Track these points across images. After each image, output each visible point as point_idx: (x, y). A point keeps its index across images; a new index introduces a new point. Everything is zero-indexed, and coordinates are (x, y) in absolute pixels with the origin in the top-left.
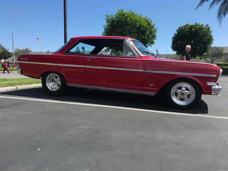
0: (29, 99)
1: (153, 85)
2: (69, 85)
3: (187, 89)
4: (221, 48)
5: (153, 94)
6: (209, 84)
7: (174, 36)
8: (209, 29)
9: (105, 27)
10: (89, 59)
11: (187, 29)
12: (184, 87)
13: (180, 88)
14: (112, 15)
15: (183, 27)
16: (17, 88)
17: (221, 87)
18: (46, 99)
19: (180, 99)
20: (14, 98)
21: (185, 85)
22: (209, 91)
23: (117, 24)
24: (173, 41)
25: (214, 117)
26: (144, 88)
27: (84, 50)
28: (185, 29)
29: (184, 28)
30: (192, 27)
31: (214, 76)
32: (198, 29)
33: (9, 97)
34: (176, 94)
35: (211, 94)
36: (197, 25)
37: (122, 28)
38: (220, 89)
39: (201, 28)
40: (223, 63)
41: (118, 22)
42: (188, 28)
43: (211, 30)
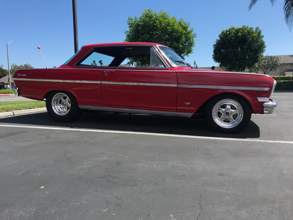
0: (30, 127)
1: (189, 103)
2: (81, 107)
3: (233, 107)
4: (276, 58)
5: (189, 115)
6: (260, 100)
7: (215, 43)
8: (260, 33)
9: (127, 33)
10: (106, 73)
11: (231, 33)
13: (224, 106)
14: (136, 17)
15: (227, 31)
16: (13, 113)
17: (275, 104)
18: (52, 126)
19: (224, 121)
20: (11, 126)
21: (230, 102)
22: (260, 109)
23: (143, 29)
24: (214, 50)
25: (267, 141)
26: (178, 108)
27: (102, 64)
28: (230, 34)
29: (228, 33)
30: (238, 31)
31: (266, 89)
32: (246, 33)
33: (4, 126)
34: (219, 115)
35: (263, 113)
36: (244, 28)
37: (149, 34)
38: (274, 106)
39: (250, 32)
40: (278, 76)
41: (144, 26)
42: (234, 32)
43: (262, 34)
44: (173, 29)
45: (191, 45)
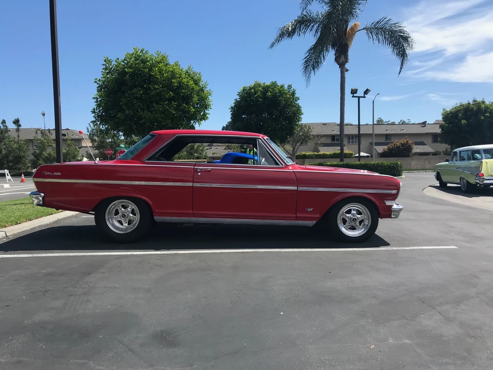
1: (311, 209)
5: (311, 223)
6: (388, 203)
7: (233, 105)
8: (293, 94)
9: (98, 82)
11: (258, 92)
12: (354, 210)
13: (349, 212)
14: (118, 59)
15: (251, 88)
16: (6, 234)
17: (401, 207)
19: (350, 229)
21: (354, 207)
22: (388, 213)
23: (131, 80)
24: (232, 114)
25: (404, 248)
26: (298, 215)
28: (255, 93)
29: (253, 90)
30: (266, 89)
31: (394, 192)
32: (276, 93)
34: (344, 221)
35: (391, 217)
36: (274, 84)
37: (143, 87)
38: (401, 210)
39: (282, 92)
40: (311, 153)
41: (134, 75)
42: (260, 90)
43: (296, 96)
44: (179, 83)
45: (206, 107)
